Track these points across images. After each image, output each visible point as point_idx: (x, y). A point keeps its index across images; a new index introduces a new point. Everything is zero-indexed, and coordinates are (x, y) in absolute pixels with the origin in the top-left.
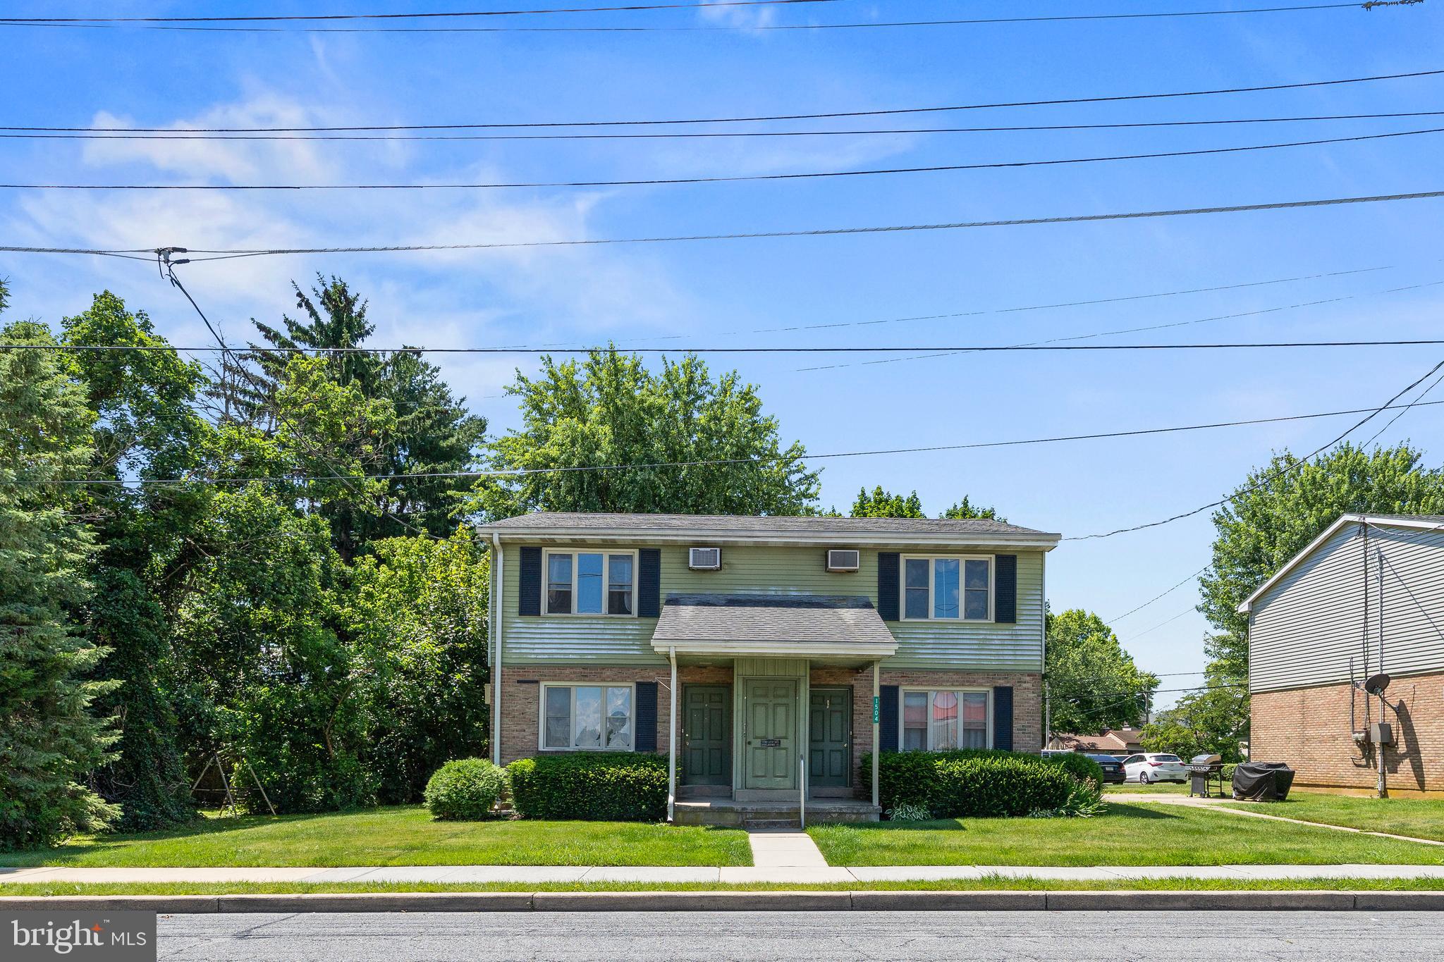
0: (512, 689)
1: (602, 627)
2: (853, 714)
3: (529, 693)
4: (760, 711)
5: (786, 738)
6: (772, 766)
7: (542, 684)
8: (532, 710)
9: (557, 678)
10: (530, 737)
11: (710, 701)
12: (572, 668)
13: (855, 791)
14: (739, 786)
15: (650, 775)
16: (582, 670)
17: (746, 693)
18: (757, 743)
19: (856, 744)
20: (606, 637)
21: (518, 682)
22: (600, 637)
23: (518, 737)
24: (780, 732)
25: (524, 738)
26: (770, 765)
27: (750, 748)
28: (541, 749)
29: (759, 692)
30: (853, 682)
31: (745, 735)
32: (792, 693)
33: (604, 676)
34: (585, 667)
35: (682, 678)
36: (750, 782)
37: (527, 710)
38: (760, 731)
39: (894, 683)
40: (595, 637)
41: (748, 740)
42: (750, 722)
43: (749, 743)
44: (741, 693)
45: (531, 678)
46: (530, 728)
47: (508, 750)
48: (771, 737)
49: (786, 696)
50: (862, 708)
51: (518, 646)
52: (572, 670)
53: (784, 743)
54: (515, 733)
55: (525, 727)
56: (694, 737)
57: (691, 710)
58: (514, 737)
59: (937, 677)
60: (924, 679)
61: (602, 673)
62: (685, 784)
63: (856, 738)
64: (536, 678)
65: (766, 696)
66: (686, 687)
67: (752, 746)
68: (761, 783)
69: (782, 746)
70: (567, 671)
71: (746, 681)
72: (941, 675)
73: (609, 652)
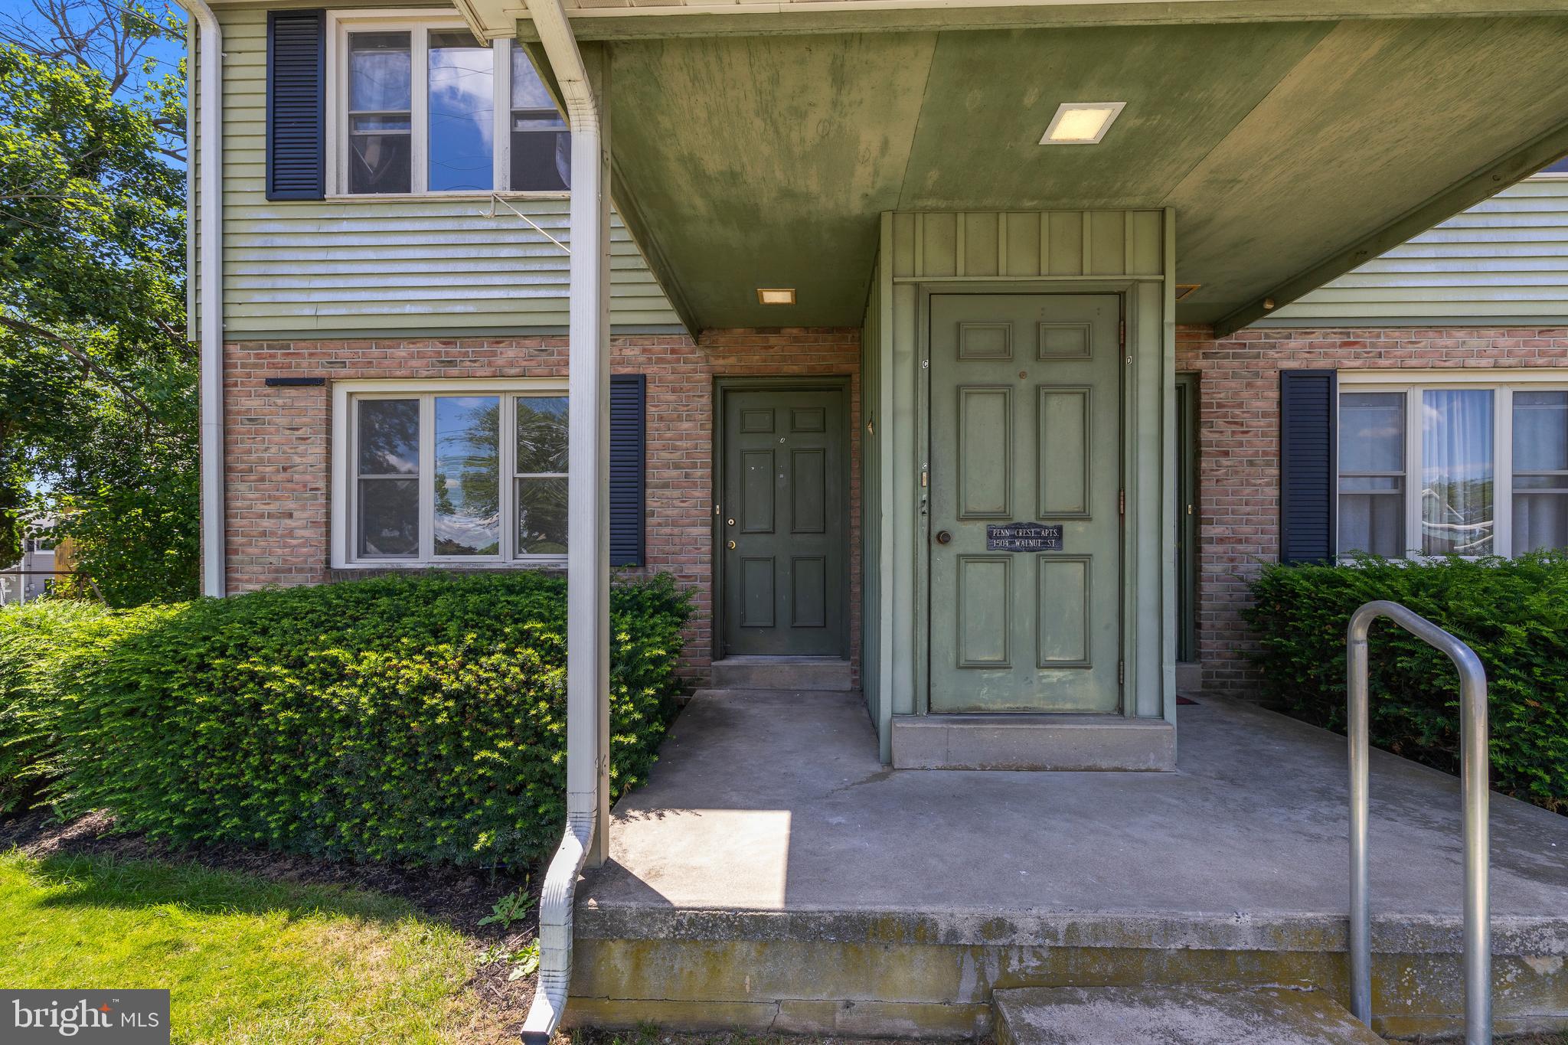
0: (254, 403)
1: (493, 225)
2: (1198, 455)
3: (303, 412)
4: (984, 412)
5: (1083, 515)
6: (1029, 623)
7: (340, 392)
8: (310, 459)
9: (372, 371)
10: (307, 533)
11: (793, 427)
12: (413, 340)
13: (1207, 675)
14: (905, 704)
15: (528, 684)
16: (441, 348)
17: (926, 343)
18: (972, 537)
19: (1210, 541)
20: (505, 252)
21: (272, 382)
22: (486, 252)
23: (273, 534)
24: (1061, 495)
25: (291, 533)
26: (1024, 625)
27: (945, 558)
28: (339, 562)
29: (978, 341)
30: (1200, 364)
31: (926, 508)
32: (1105, 343)
33: (500, 361)
34: (449, 337)
35: (713, 361)
36: (948, 690)
37: (297, 459)
38: (985, 494)
39: (1321, 364)
40: (473, 253)
41: (936, 529)
42: (945, 452)
43: (944, 538)
44: (906, 345)
45: (304, 370)
46: (304, 508)
47: (248, 568)
48: (1024, 513)
49: (1085, 352)
50: (1227, 437)
51: (268, 283)
52: (413, 348)
53: (1076, 536)
54: (267, 524)
55: (291, 505)
56: (749, 528)
57: (743, 453)
58: (264, 534)
59: (1449, 342)
60: (1411, 348)
61: (494, 354)
62: (725, 654)
63: (1210, 522)
64: (319, 372)
65: (1005, 354)
66: (726, 392)
67: (957, 547)
68: (990, 692)
69: (1070, 546)
70: (401, 352)
71: (926, 297)
72: (1461, 334)
73: (514, 294)
